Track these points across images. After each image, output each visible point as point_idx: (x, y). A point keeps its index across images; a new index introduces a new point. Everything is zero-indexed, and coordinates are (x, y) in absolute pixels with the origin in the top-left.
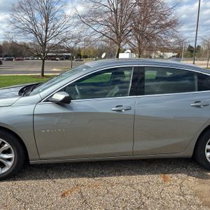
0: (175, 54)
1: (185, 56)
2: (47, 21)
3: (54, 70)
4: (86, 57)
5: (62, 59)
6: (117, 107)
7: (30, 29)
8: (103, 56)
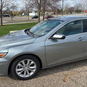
3: (4, 22)
6: (79, 38)
8: (23, 14)
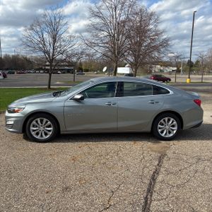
0: (175, 69)
1: (184, 71)
2: (55, 41)
3: (58, 83)
4: (87, 71)
5: (64, 73)
7: (40, 48)
